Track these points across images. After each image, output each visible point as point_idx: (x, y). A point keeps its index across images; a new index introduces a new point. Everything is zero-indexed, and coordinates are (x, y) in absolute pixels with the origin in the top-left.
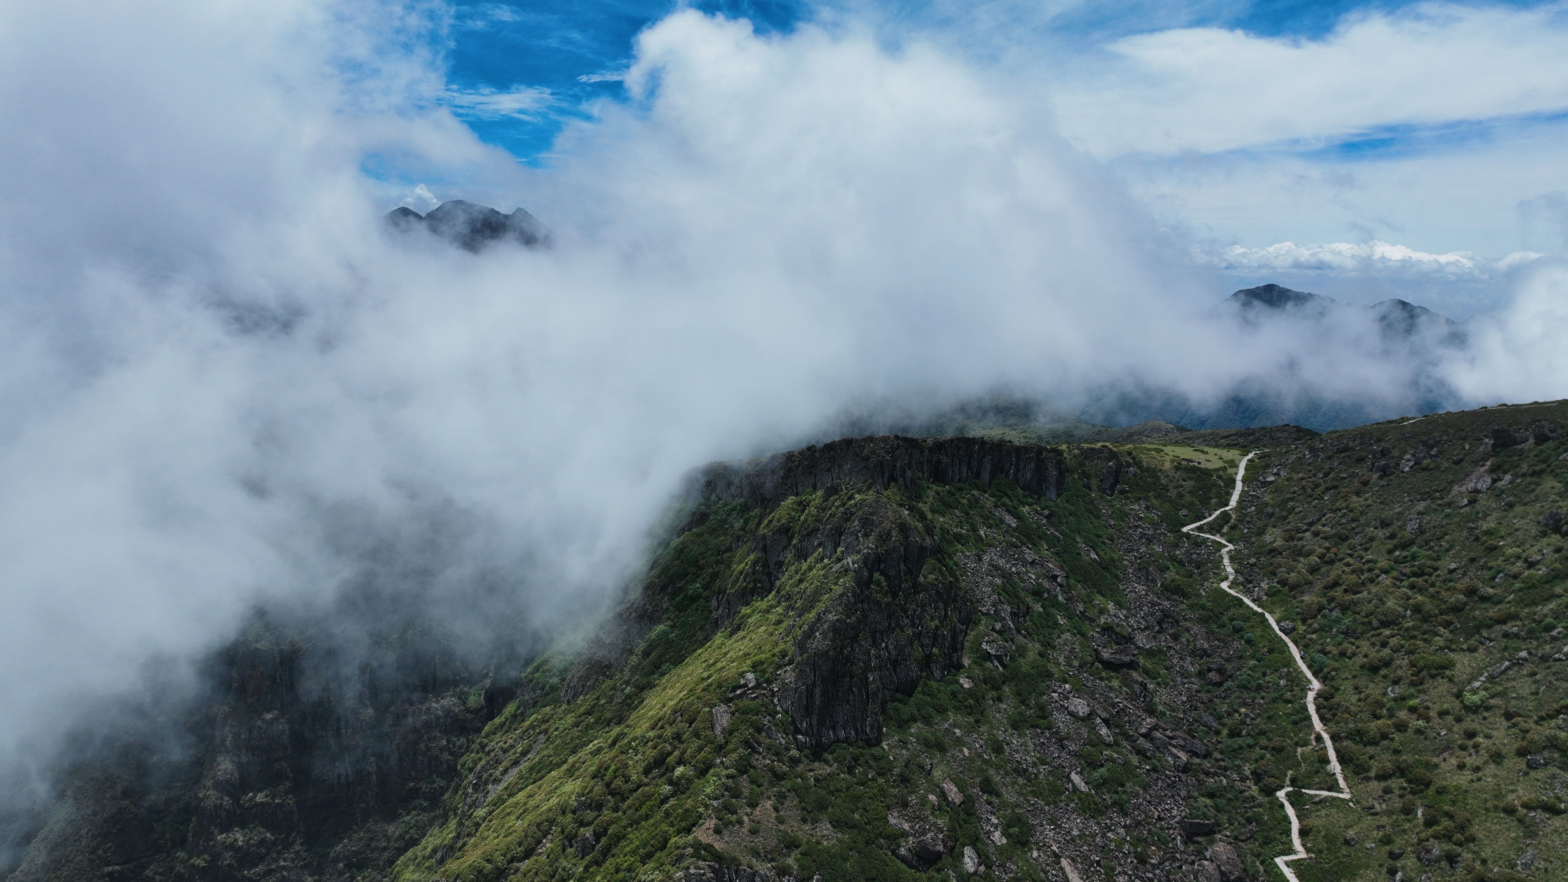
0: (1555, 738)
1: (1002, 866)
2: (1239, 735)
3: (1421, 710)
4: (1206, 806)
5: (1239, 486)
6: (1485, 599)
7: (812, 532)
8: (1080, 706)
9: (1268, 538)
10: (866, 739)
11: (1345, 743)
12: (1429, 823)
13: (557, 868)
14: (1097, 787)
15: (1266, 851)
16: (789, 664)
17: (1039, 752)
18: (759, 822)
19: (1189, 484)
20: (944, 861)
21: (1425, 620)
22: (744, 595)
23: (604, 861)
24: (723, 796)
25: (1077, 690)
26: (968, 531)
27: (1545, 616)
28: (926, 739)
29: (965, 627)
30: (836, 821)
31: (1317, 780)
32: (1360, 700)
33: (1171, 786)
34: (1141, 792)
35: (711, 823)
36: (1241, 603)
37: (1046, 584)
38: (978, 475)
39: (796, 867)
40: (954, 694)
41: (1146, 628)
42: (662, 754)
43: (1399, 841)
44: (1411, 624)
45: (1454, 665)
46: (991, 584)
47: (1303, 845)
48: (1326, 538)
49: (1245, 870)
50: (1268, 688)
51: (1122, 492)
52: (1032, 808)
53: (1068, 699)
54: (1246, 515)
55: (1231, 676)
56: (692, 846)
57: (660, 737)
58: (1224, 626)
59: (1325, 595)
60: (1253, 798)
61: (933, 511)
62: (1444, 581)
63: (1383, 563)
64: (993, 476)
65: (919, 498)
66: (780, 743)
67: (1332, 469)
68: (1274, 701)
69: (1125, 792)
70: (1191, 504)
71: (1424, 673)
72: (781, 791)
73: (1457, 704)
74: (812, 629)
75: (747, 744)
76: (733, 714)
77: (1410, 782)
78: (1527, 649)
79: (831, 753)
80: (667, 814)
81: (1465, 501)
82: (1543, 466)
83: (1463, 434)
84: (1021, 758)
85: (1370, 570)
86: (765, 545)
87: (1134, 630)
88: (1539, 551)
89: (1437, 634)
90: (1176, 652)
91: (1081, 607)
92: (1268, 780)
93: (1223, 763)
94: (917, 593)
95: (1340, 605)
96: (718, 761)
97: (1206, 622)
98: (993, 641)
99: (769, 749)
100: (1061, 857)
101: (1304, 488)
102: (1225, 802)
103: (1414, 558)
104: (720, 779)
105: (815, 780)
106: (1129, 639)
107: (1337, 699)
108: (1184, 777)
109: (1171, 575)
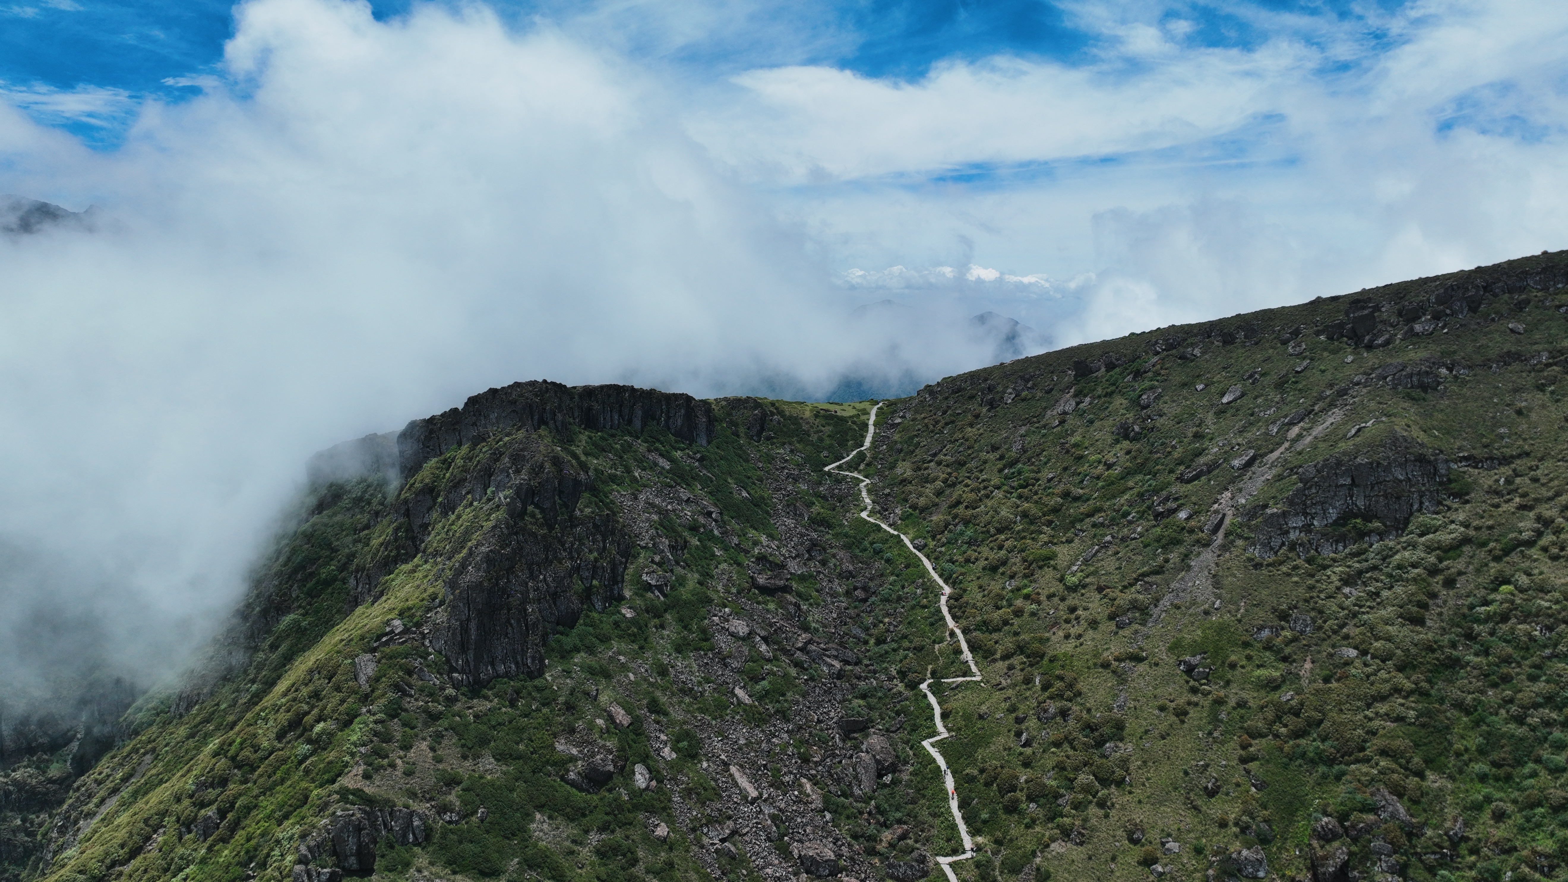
0: (1136, 600)
1: (674, 779)
2: (884, 642)
3: (1034, 596)
4: (859, 706)
5: (871, 429)
6: (1077, 499)
7: (458, 483)
8: (740, 627)
9: (899, 471)
10: (528, 672)
11: (974, 634)
12: (1045, 687)
13: (172, 859)
14: (760, 699)
15: (914, 737)
16: (440, 606)
17: (703, 672)
18: (414, 764)
19: (828, 429)
20: (615, 780)
21: (1032, 523)
22: (386, 564)
23: (232, 836)
24: (372, 741)
25: (737, 613)
26: (623, 472)
27: (1122, 505)
28: (590, 667)
29: (624, 560)
30: (500, 755)
31: (953, 669)
32: (984, 596)
33: (828, 692)
34: (801, 699)
35: (361, 769)
36: (879, 528)
37: (702, 520)
38: (630, 422)
39: (458, 803)
40: (617, 624)
41: (797, 556)
42: (298, 714)
43: (1022, 707)
44: (1021, 527)
45: (1056, 556)
46: (648, 520)
47: (945, 727)
48: (947, 466)
49: (897, 757)
50: (907, 598)
51: (768, 438)
52: (699, 724)
53: (728, 621)
54: (880, 452)
55: (874, 593)
56: (337, 793)
57: (294, 700)
58: (866, 550)
59: (950, 513)
60: (900, 693)
61: (586, 454)
62: (1045, 489)
63: (995, 481)
64: (644, 424)
65: (571, 441)
66: (434, 684)
67: (949, 407)
68: (913, 608)
69: (786, 701)
70: (831, 446)
71: (1034, 565)
72: (437, 731)
73: (1061, 587)
74: (464, 565)
75: (397, 687)
76: (379, 662)
77: (1028, 657)
78: (1111, 534)
79: (491, 689)
80: (307, 772)
81: (1057, 422)
82: (1114, 388)
83: (1052, 369)
84: (687, 678)
85: (985, 488)
86: (408, 510)
87: (786, 558)
88: (1115, 455)
89: (1041, 533)
90: (825, 576)
91: (736, 540)
92: (911, 676)
93: (871, 668)
94: (573, 526)
95: (963, 519)
96: (364, 710)
97: (850, 548)
98: (653, 572)
99: (421, 690)
100: (730, 764)
101: (926, 426)
102: (876, 700)
103: (1020, 473)
104: (367, 725)
105: (474, 717)
106: (783, 566)
107: (965, 599)
108: (838, 683)
109: (816, 509)
